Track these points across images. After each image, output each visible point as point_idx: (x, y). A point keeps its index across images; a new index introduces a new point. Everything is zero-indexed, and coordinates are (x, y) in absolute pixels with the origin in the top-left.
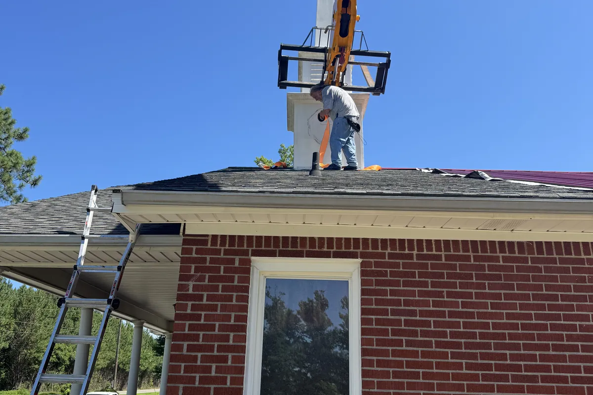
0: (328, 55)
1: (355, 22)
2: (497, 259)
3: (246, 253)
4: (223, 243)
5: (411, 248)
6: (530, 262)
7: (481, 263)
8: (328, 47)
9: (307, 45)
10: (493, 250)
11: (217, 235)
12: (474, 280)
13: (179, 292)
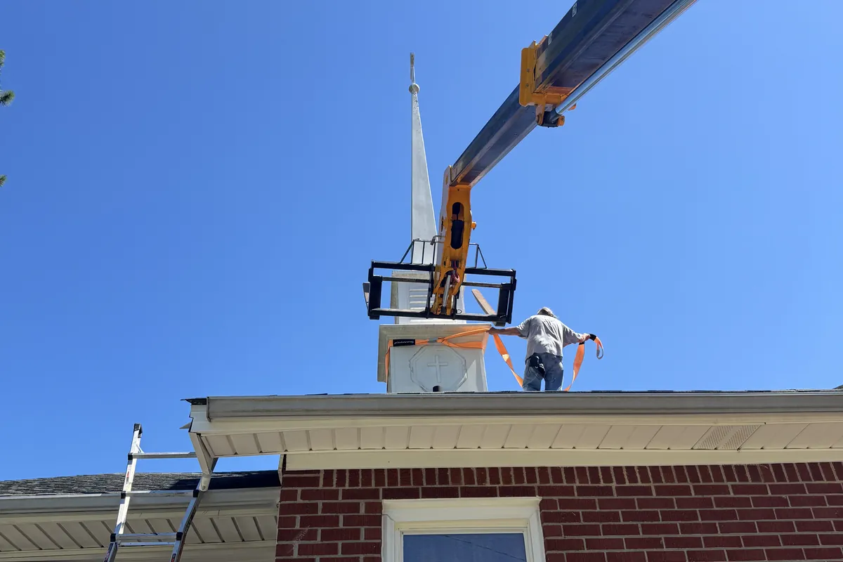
0: (436, 273)
1: (470, 229)
2: (724, 490)
3: (374, 494)
4: (341, 482)
5: (608, 479)
6: (769, 492)
7: (705, 496)
8: (435, 263)
9: (406, 261)
10: (718, 478)
11: (333, 470)
12: (700, 521)
13: (278, 558)
